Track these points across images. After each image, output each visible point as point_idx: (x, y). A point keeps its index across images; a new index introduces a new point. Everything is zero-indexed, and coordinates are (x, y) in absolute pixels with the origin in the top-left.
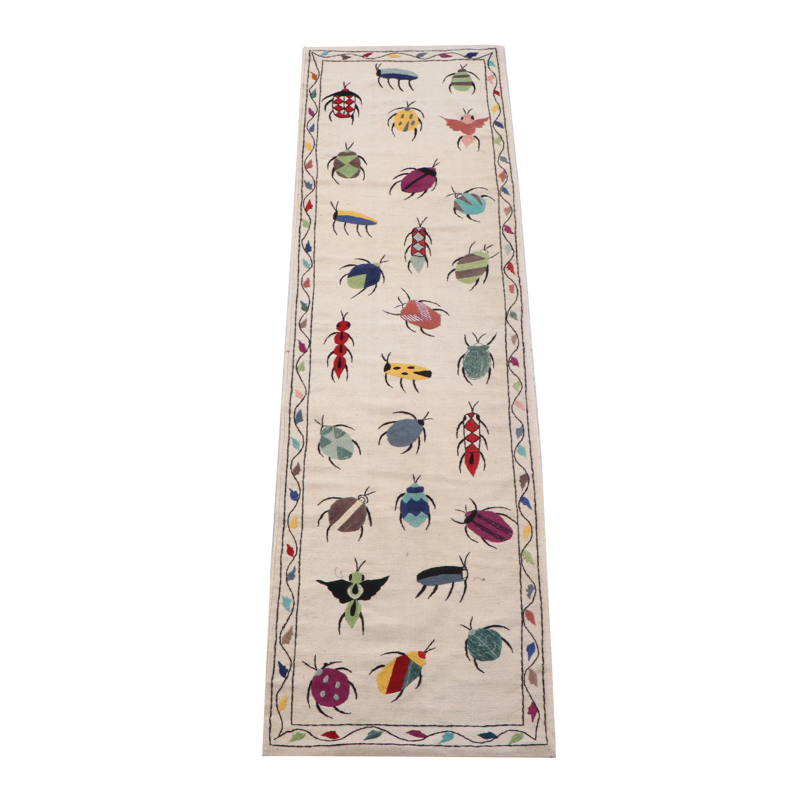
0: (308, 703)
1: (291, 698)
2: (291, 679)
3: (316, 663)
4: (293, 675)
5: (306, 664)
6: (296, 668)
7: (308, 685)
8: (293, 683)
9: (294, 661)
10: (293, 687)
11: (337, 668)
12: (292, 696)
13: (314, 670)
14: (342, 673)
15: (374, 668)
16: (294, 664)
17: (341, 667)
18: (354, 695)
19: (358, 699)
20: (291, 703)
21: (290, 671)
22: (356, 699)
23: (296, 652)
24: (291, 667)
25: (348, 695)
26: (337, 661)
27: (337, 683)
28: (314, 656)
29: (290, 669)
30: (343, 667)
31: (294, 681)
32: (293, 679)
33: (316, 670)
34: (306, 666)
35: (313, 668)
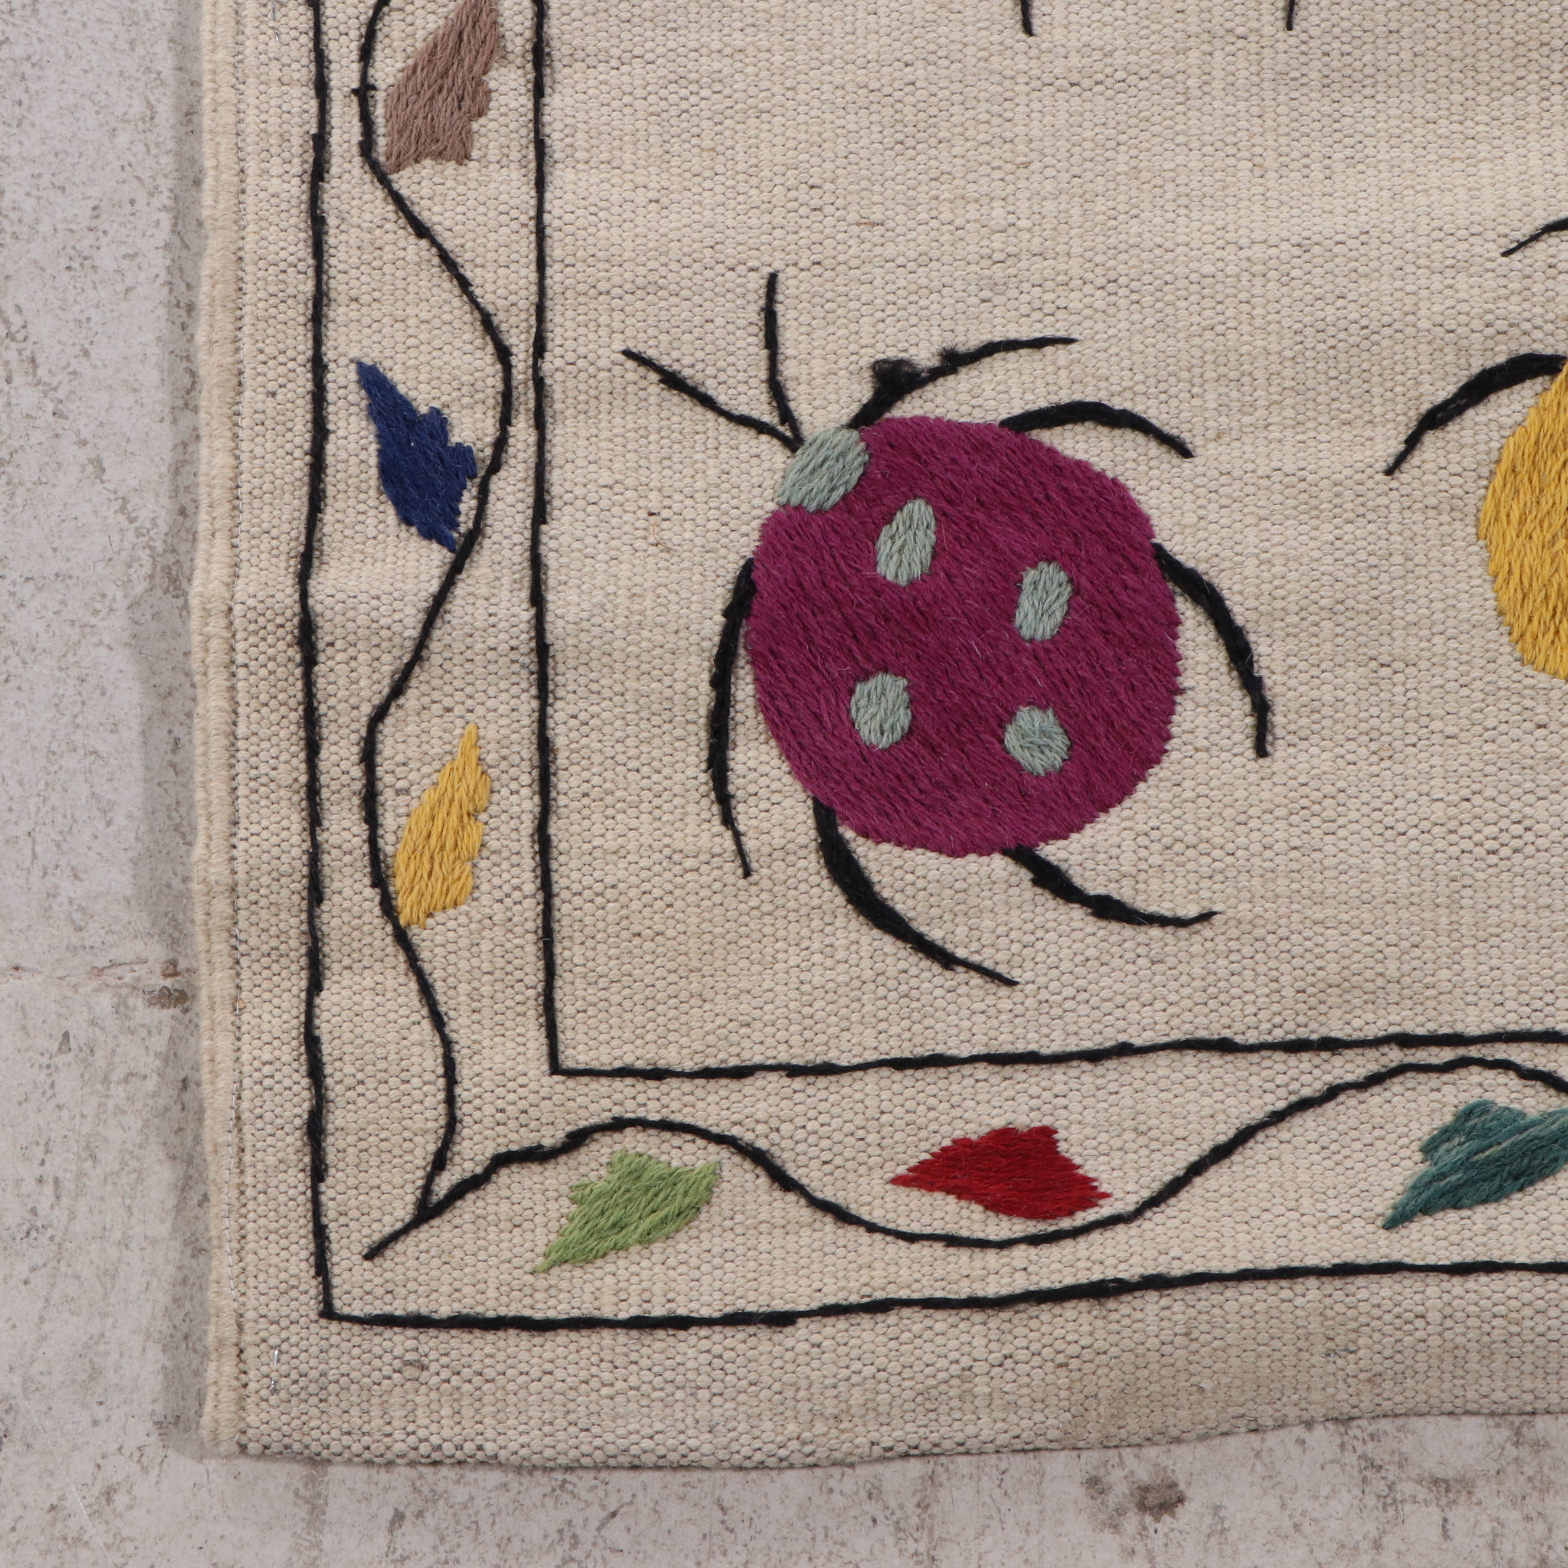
0: (728, 820)
1: (527, 777)
2: (520, 555)
3: (788, 369)
4: (540, 513)
5: (672, 381)
6: (558, 435)
7: (714, 625)
8: (537, 599)
9: (539, 348)
10: (542, 650)
11: (1017, 409)
12: (544, 746)
13: (767, 446)
14: (1082, 466)
15: (1445, 391)
16: (539, 383)
17: (1065, 397)
18: (1240, 704)
19: (1279, 750)
20: (528, 826)
21: (495, 466)
22: (1261, 750)
23: (556, 251)
24: (505, 421)
25: (1169, 711)
26: (1013, 333)
27: (1030, 576)
28: (757, 282)
29: (501, 444)
30: (1089, 395)
31: (553, 578)
32: (536, 563)
33: (793, 443)
34: (675, 399)
35: (760, 427)
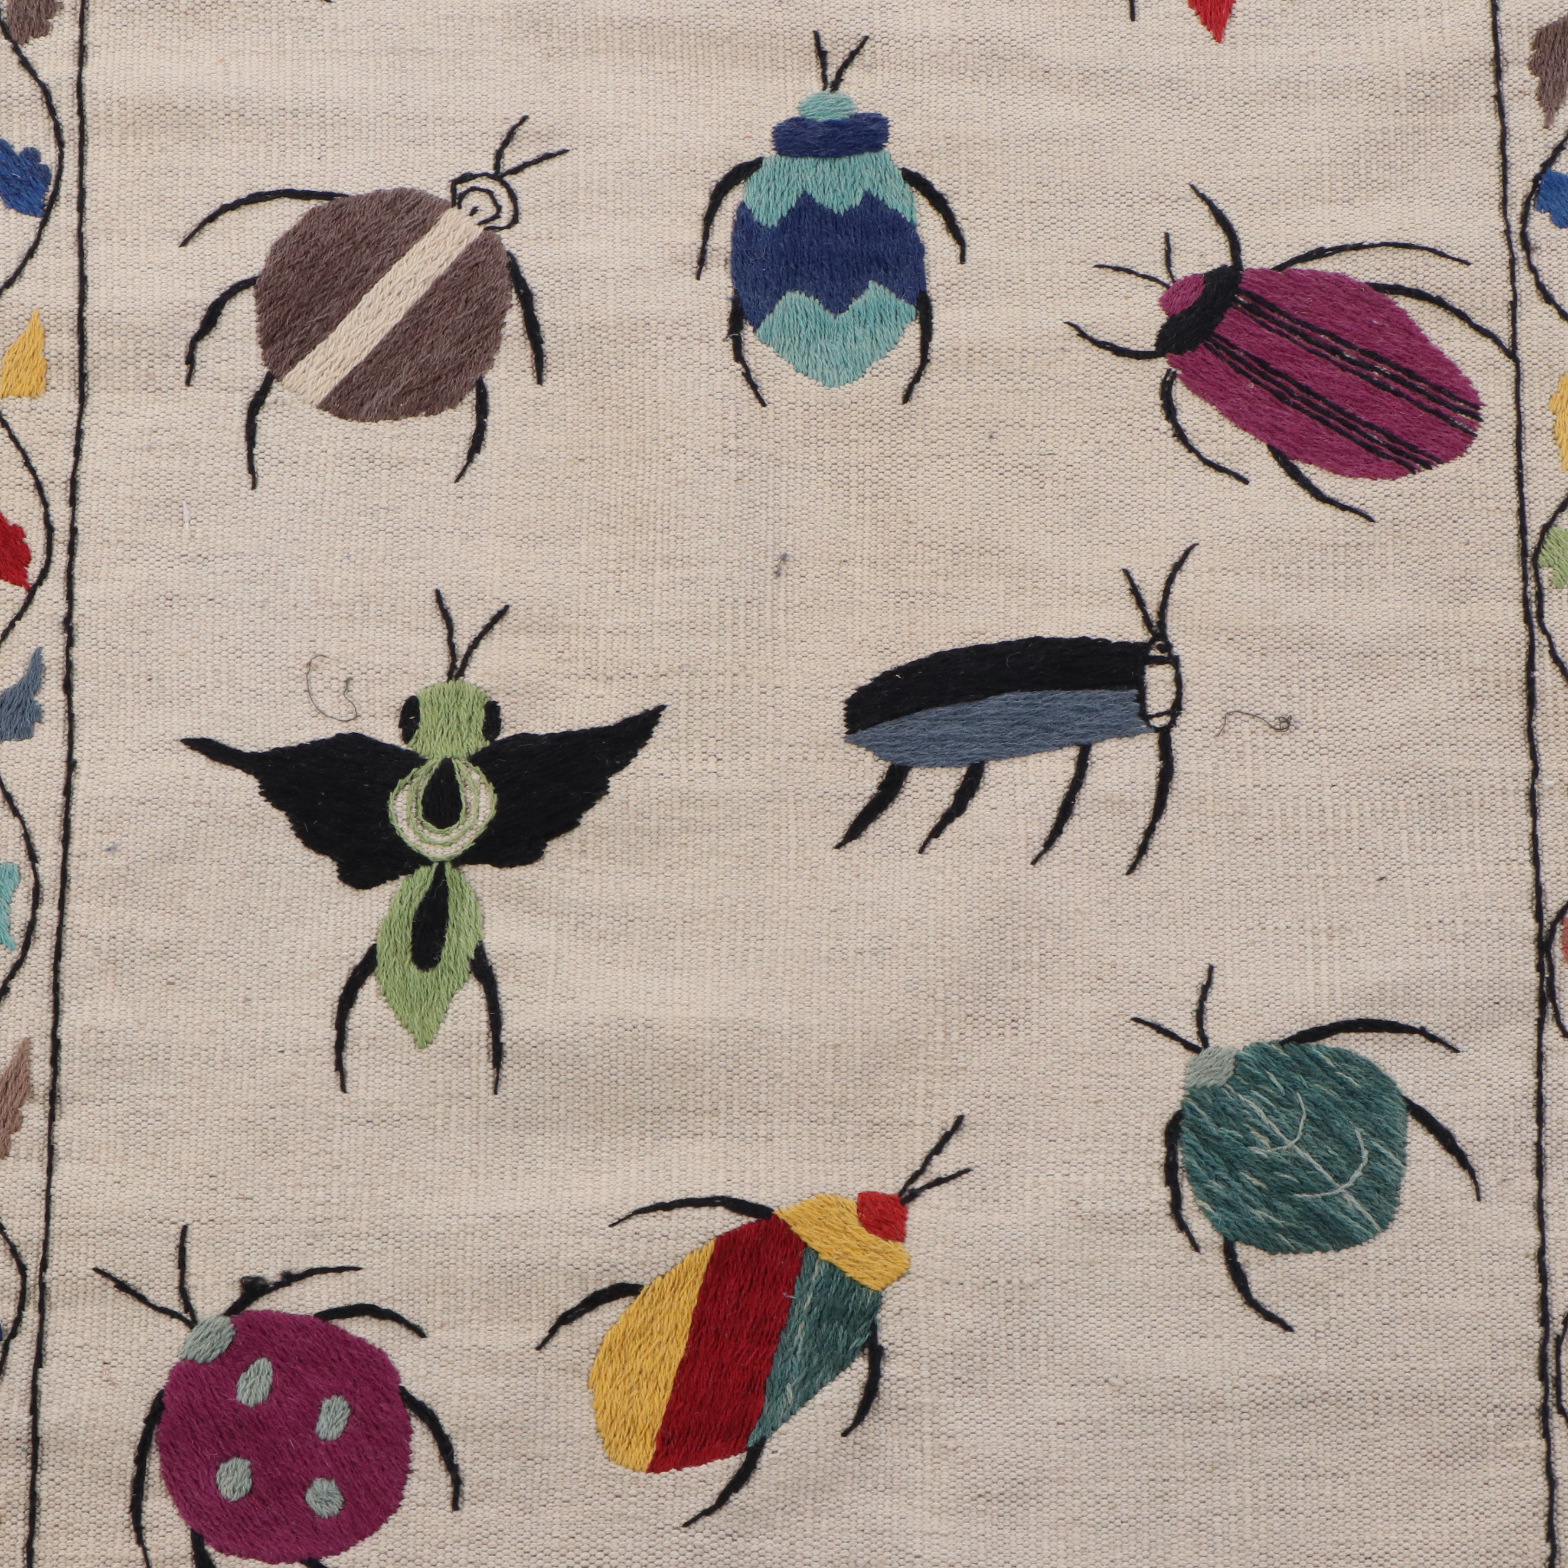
0: (140, 1541)
1: (22, 1514)
2: (25, 1385)
3: (191, 1281)
4: (39, 1361)
5: (122, 1286)
6: (52, 1316)
7: (138, 1427)
8: (34, 1411)
9: (44, 1265)
10: (35, 1440)
11: (325, 1307)
12: (34, 1497)
13: (175, 1324)
14: (361, 1342)
15: (573, 1302)
16: (43, 1286)
17: (353, 1301)
18: (444, 1480)
19: (466, 1507)
20: (21, 1542)
21: (14, 1334)
22: (455, 1506)
23: (56, 1210)
24: (21, 1308)
25: (403, 1482)
26: (325, 1263)
27: (326, 1403)
28: (175, 1230)
29: (18, 1321)
30: (368, 1300)
31: (44, 1399)
32: (35, 1390)
33: (191, 1324)
34: (123, 1296)
35: (172, 1314)
